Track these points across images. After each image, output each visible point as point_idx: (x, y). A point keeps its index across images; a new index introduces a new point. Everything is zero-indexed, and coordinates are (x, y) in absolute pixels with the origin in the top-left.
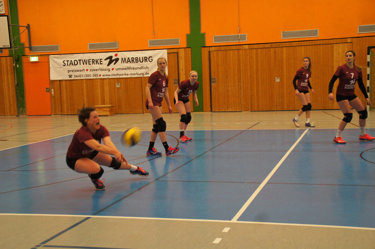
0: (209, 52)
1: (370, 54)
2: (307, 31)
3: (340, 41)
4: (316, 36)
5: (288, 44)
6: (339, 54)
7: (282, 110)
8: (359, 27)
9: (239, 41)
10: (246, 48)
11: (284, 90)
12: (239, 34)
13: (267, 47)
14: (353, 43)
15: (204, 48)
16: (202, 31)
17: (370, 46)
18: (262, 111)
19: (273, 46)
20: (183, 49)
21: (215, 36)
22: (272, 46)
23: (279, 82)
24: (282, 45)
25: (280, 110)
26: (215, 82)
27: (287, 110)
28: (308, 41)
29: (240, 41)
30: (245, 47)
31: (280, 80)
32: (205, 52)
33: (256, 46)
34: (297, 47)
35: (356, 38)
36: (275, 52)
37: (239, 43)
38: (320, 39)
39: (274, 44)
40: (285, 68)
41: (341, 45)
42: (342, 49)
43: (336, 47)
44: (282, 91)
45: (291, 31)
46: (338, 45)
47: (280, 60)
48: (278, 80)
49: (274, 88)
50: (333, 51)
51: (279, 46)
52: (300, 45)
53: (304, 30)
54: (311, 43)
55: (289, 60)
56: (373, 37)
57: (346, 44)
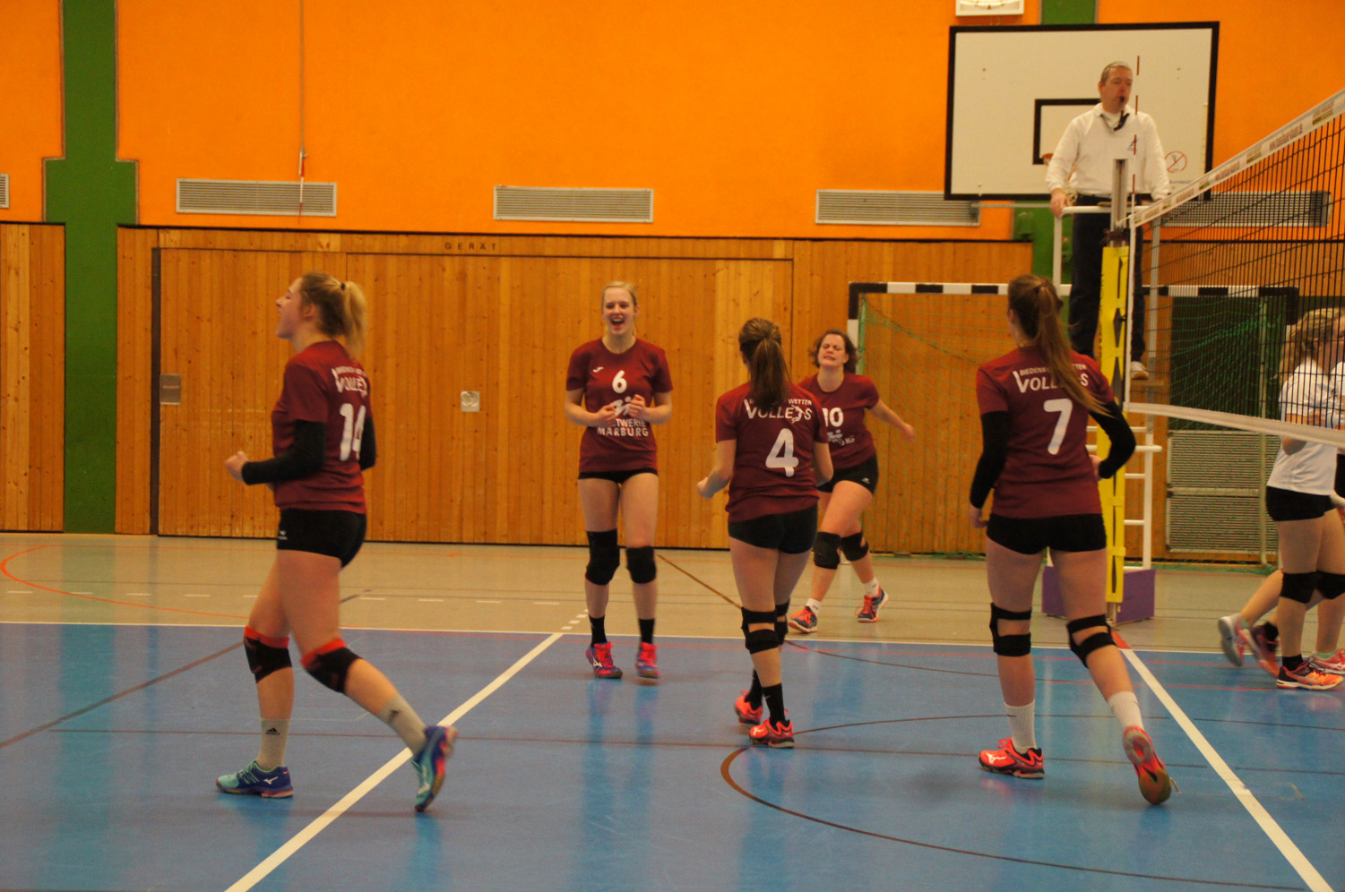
0: (156, 252)
1: (863, 317)
2: (607, 195)
3: (742, 249)
4: (642, 220)
5: (521, 246)
6: (737, 304)
7: (482, 541)
8: (823, 196)
9: (297, 213)
10: (332, 249)
11: (496, 450)
12: (300, 180)
13: (428, 252)
14: (796, 260)
15: (132, 231)
16: (123, 154)
17: (864, 281)
18: (392, 539)
19: (456, 251)
20: (26, 229)
21: (186, 180)
22: (448, 246)
23: (475, 413)
24: (494, 245)
25: (476, 541)
26: (176, 395)
27: (505, 542)
28: (609, 240)
29: (304, 213)
30: (324, 244)
31: (481, 404)
32: (135, 249)
33: (377, 244)
34: (560, 260)
35: (808, 243)
36: (462, 277)
37: (299, 223)
38: (659, 234)
39: (456, 240)
40: (504, 348)
41: (745, 266)
42: (750, 282)
43: (724, 272)
44: (486, 454)
45: (537, 188)
46: (732, 264)
47: (486, 316)
48: (474, 402)
49: (453, 438)
50: (714, 291)
51: (482, 252)
52: (575, 253)
53: (592, 189)
54: (621, 247)
55: (522, 314)
56: (877, 244)
57: (769, 266)
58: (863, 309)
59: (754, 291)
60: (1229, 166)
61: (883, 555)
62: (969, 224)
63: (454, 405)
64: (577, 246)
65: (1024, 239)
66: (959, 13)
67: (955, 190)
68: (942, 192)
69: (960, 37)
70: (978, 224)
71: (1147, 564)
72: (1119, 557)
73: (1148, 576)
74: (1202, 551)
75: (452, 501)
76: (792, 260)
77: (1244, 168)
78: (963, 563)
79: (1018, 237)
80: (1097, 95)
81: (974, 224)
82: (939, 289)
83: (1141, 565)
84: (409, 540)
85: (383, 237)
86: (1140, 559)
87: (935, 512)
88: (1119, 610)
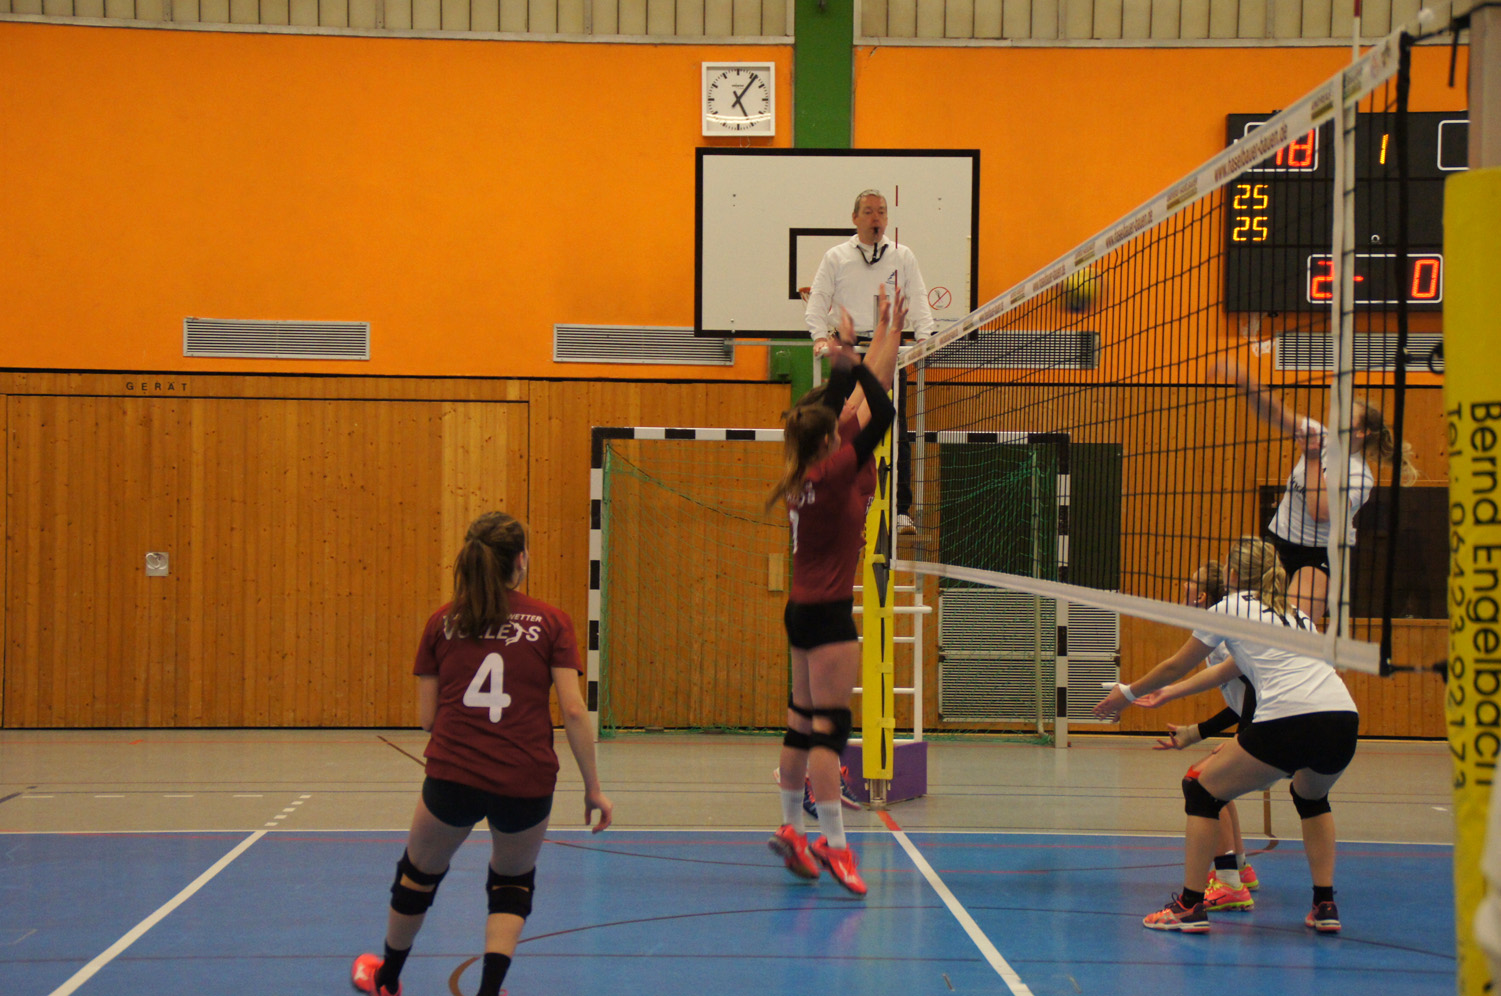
1: (608, 465)
2: (313, 329)
3: (471, 390)
4: (357, 358)
5: (215, 386)
6: (467, 452)
7: (172, 725)
8: (560, 331)
11: (188, 619)
13: (105, 393)
14: (532, 402)
17: (609, 426)
18: (62, 726)
19: (138, 391)
22: (130, 386)
23: (164, 577)
24: (184, 385)
25: (164, 725)
27: (199, 725)
28: (319, 380)
31: (171, 567)
33: (44, 383)
34: (263, 403)
35: (546, 382)
36: (147, 421)
38: (378, 373)
39: (141, 379)
40: (197, 505)
41: (475, 409)
42: (481, 427)
43: (451, 415)
44: (176, 624)
45: (234, 321)
46: (460, 407)
47: (175, 465)
48: (162, 566)
49: (136, 606)
50: (440, 437)
51: (170, 393)
52: (279, 393)
53: (300, 322)
54: (332, 388)
55: (218, 464)
56: (622, 384)
57: (501, 408)
58: (608, 458)
59: (487, 438)
60: (992, 307)
61: (633, 731)
62: (722, 363)
63: (137, 569)
64: (281, 387)
65: (782, 380)
66: (706, 133)
67: (705, 327)
68: (692, 328)
69: (707, 159)
70: (732, 364)
71: (918, 736)
72: (889, 729)
73: (920, 750)
74: (977, 720)
75: (135, 679)
76: (528, 402)
77: (1009, 310)
78: (721, 738)
79: (776, 378)
80: (851, 225)
81: (728, 363)
82: (691, 435)
83: (912, 737)
84: (83, 726)
85: (51, 375)
86: (912, 730)
87: (690, 681)
88: (889, 789)
